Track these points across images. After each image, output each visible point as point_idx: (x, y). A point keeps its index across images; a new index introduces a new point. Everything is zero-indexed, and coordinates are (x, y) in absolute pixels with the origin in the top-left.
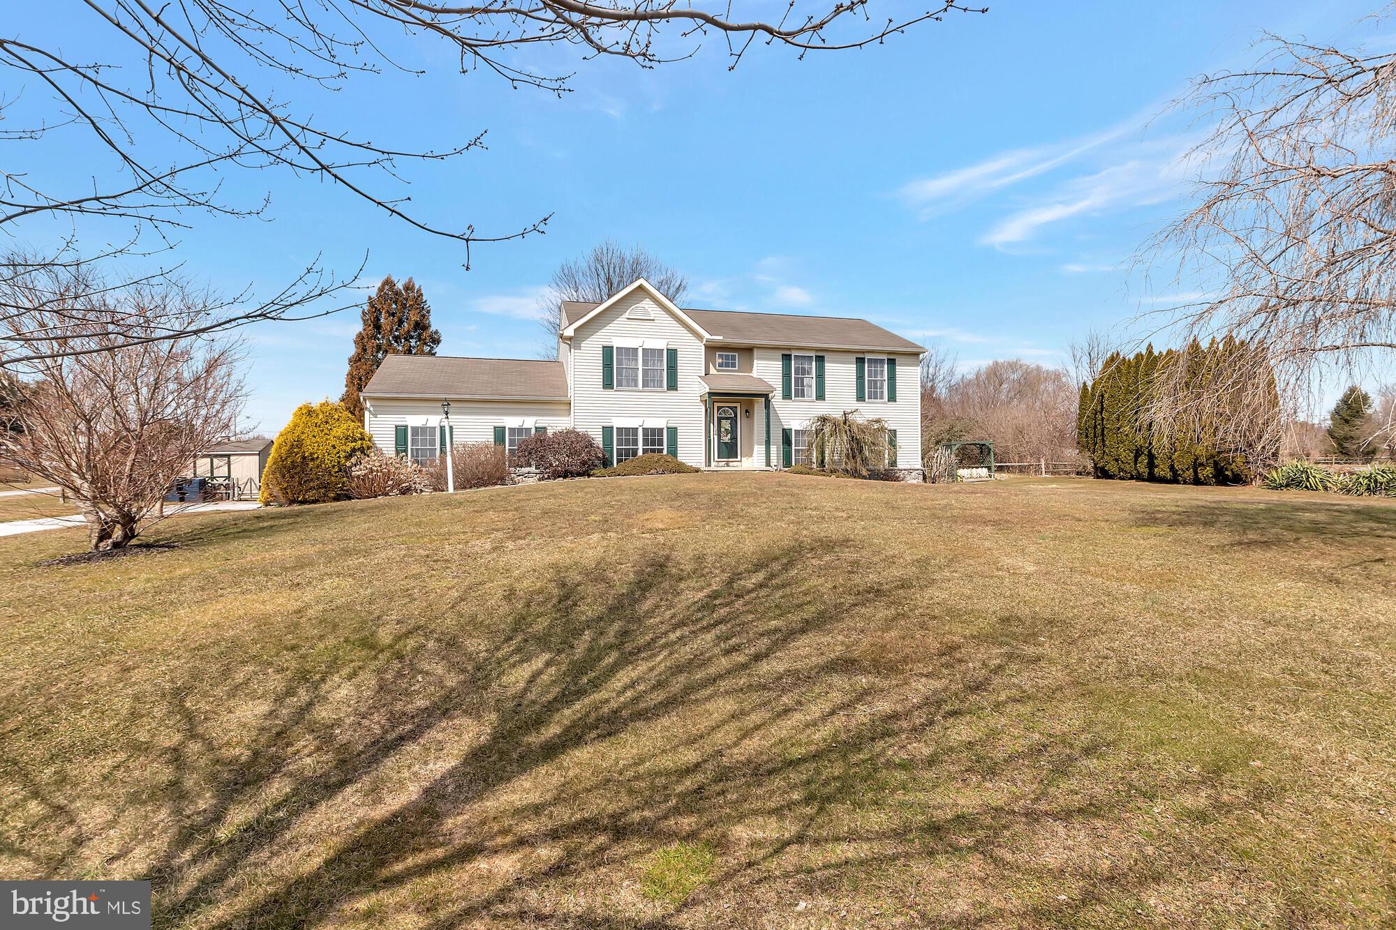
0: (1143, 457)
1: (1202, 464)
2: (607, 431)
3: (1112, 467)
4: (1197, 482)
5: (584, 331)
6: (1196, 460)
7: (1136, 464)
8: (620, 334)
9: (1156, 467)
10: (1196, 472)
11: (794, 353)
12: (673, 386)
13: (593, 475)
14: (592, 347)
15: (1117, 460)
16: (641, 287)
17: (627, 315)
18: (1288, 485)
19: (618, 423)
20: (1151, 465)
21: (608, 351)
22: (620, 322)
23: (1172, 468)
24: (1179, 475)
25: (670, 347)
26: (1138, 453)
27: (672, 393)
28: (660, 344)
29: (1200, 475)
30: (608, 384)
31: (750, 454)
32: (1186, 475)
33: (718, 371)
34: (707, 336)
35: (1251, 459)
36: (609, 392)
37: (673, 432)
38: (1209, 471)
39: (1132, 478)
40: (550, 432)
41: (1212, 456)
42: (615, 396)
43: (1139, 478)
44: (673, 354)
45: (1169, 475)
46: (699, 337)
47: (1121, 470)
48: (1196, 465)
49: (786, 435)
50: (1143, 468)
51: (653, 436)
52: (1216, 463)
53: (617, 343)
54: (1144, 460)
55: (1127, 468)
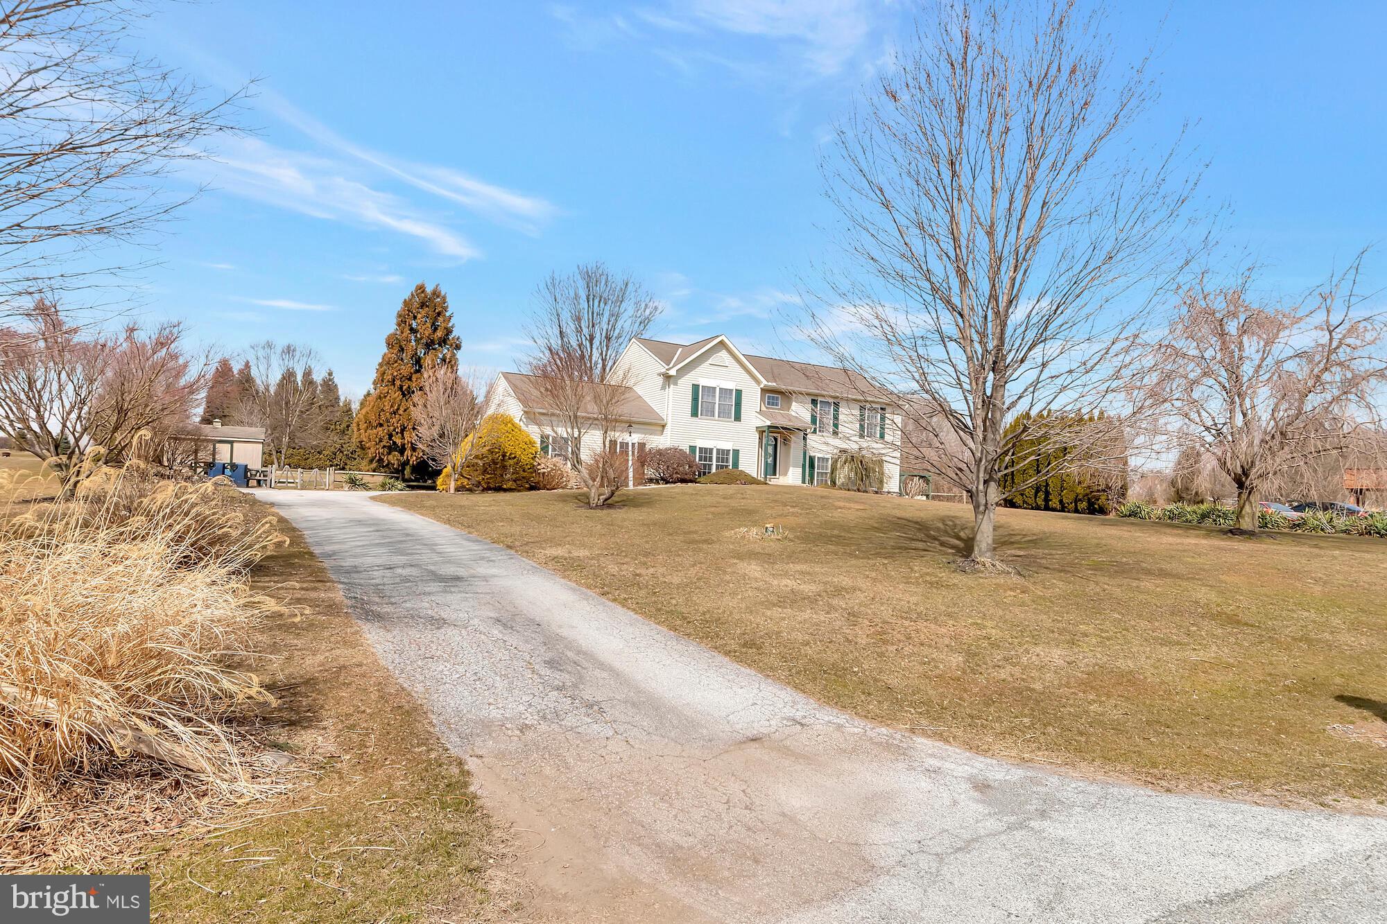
0: (1041, 493)
1: (1080, 500)
2: (693, 448)
3: (1018, 500)
4: (1076, 511)
5: (683, 372)
6: (1077, 496)
7: (1035, 498)
8: (705, 376)
9: (1051, 500)
10: (1076, 505)
11: (820, 399)
12: (738, 418)
13: (699, 482)
14: (686, 383)
15: (1022, 495)
16: (722, 342)
17: (710, 361)
18: (1130, 515)
19: (700, 443)
20: (1047, 500)
21: (695, 388)
22: (704, 367)
23: (1061, 501)
24: (1066, 507)
25: (738, 388)
26: (1038, 490)
27: (737, 423)
28: (731, 385)
29: (1079, 508)
30: (694, 413)
31: (785, 474)
32: (1069, 507)
33: (767, 408)
34: (765, 382)
35: (1110, 497)
36: (694, 419)
37: (736, 452)
38: (1084, 505)
39: (1032, 509)
40: (648, 447)
41: (1087, 495)
42: (700, 422)
43: (1038, 508)
44: (739, 393)
45: (1059, 507)
46: (758, 382)
47: (1024, 502)
48: (1076, 501)
49: (812, 459)
50: (1040, 502)
51: (723, 454)
52: (1089, 499)
53: (703, 382)
54: (1041, 495)
55: (1030, 501)
